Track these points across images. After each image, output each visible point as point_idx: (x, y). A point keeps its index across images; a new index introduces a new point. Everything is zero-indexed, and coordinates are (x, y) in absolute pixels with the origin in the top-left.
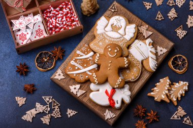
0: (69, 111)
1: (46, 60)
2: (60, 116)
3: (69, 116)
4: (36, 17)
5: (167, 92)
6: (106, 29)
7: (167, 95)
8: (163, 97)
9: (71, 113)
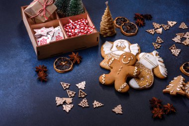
0: (95, 102)
1: (64, 64)
2: (87, 105)
3: (95, 106)
4: (57, 29)
5: (182, 86)
6: (112, 50)
7: (182, 88)
8: (178, 89)
9: (96, 104)
